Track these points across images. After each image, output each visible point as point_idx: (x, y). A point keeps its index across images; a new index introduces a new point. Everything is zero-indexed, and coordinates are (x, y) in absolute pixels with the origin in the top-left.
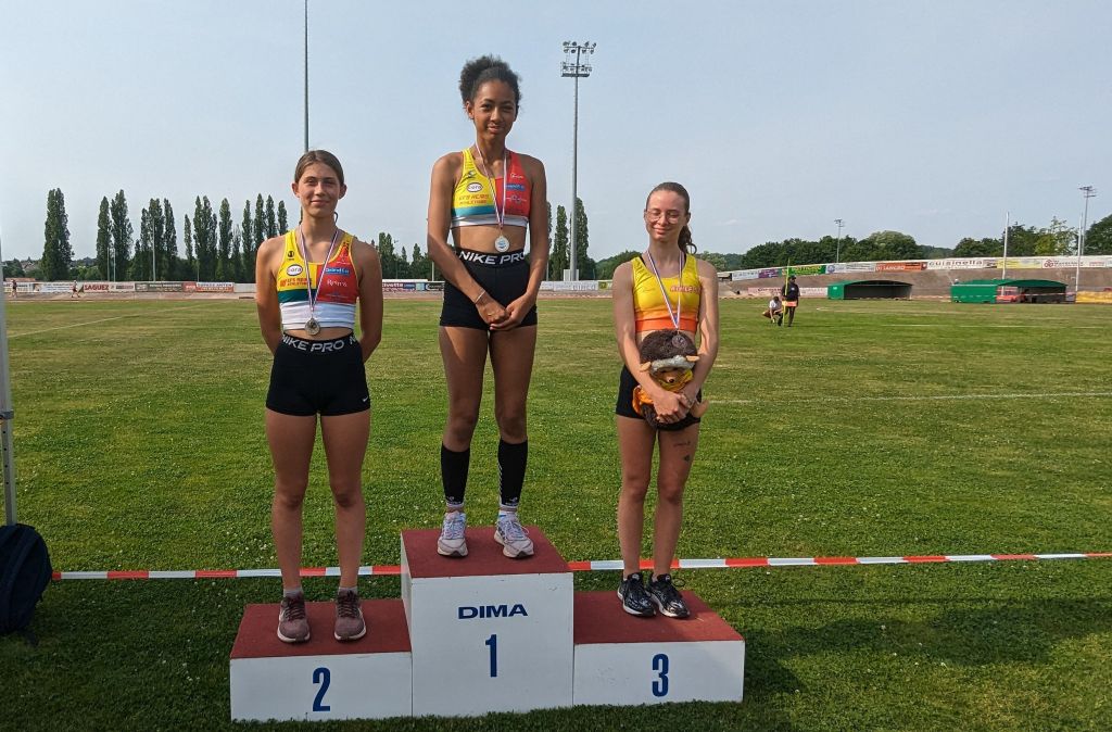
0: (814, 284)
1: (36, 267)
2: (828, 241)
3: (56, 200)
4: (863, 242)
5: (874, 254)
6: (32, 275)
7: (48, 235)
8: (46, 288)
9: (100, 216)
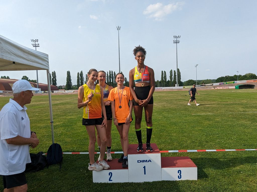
0: (232, 86)
1: (65, 87)
2: (235, 76)
3: (69, 73)
4: (244, 76)
5: (246, 78)
6: (64, 89)
7: (67, 80)
8: (67, 91)
9: (78, 76)
